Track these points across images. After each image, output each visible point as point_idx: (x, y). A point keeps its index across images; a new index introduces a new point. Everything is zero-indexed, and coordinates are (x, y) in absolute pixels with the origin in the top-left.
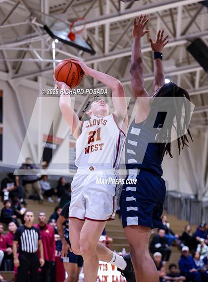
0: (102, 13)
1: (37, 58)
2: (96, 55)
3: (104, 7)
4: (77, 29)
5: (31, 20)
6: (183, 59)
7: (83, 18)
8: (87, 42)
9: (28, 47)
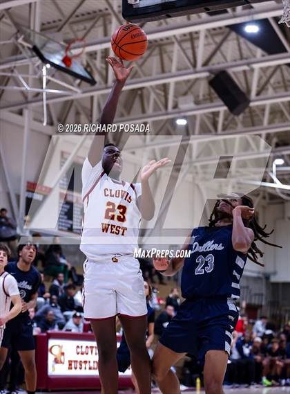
0: (106, 34)
1: (24, 86)
2: (97, 86)
3: (109, 27)
4: (75, 52)
5: (17, 38)
6: (204, 96)
7: (82, 39)
8: (86, 69)
9: (12, 71)
